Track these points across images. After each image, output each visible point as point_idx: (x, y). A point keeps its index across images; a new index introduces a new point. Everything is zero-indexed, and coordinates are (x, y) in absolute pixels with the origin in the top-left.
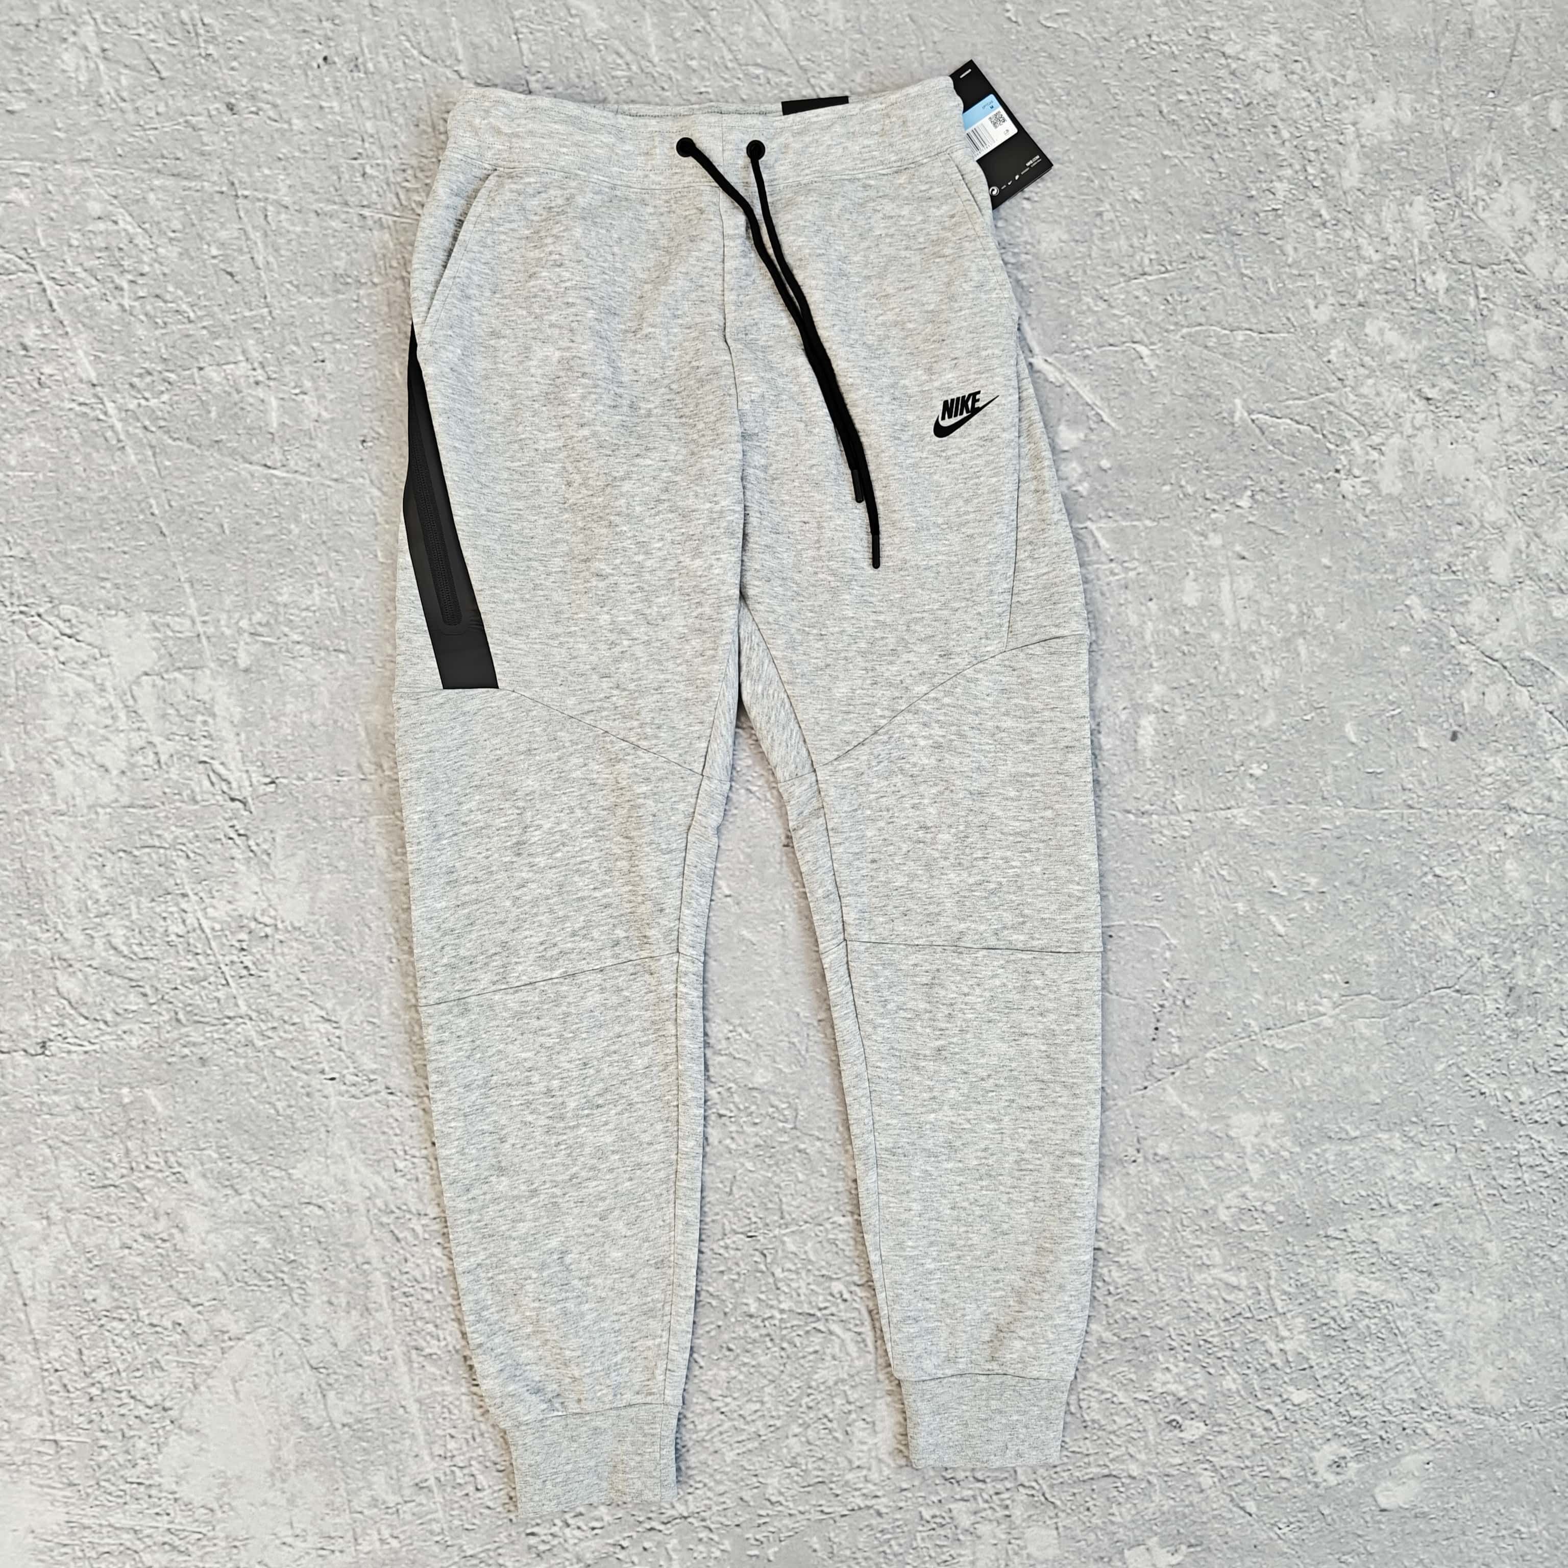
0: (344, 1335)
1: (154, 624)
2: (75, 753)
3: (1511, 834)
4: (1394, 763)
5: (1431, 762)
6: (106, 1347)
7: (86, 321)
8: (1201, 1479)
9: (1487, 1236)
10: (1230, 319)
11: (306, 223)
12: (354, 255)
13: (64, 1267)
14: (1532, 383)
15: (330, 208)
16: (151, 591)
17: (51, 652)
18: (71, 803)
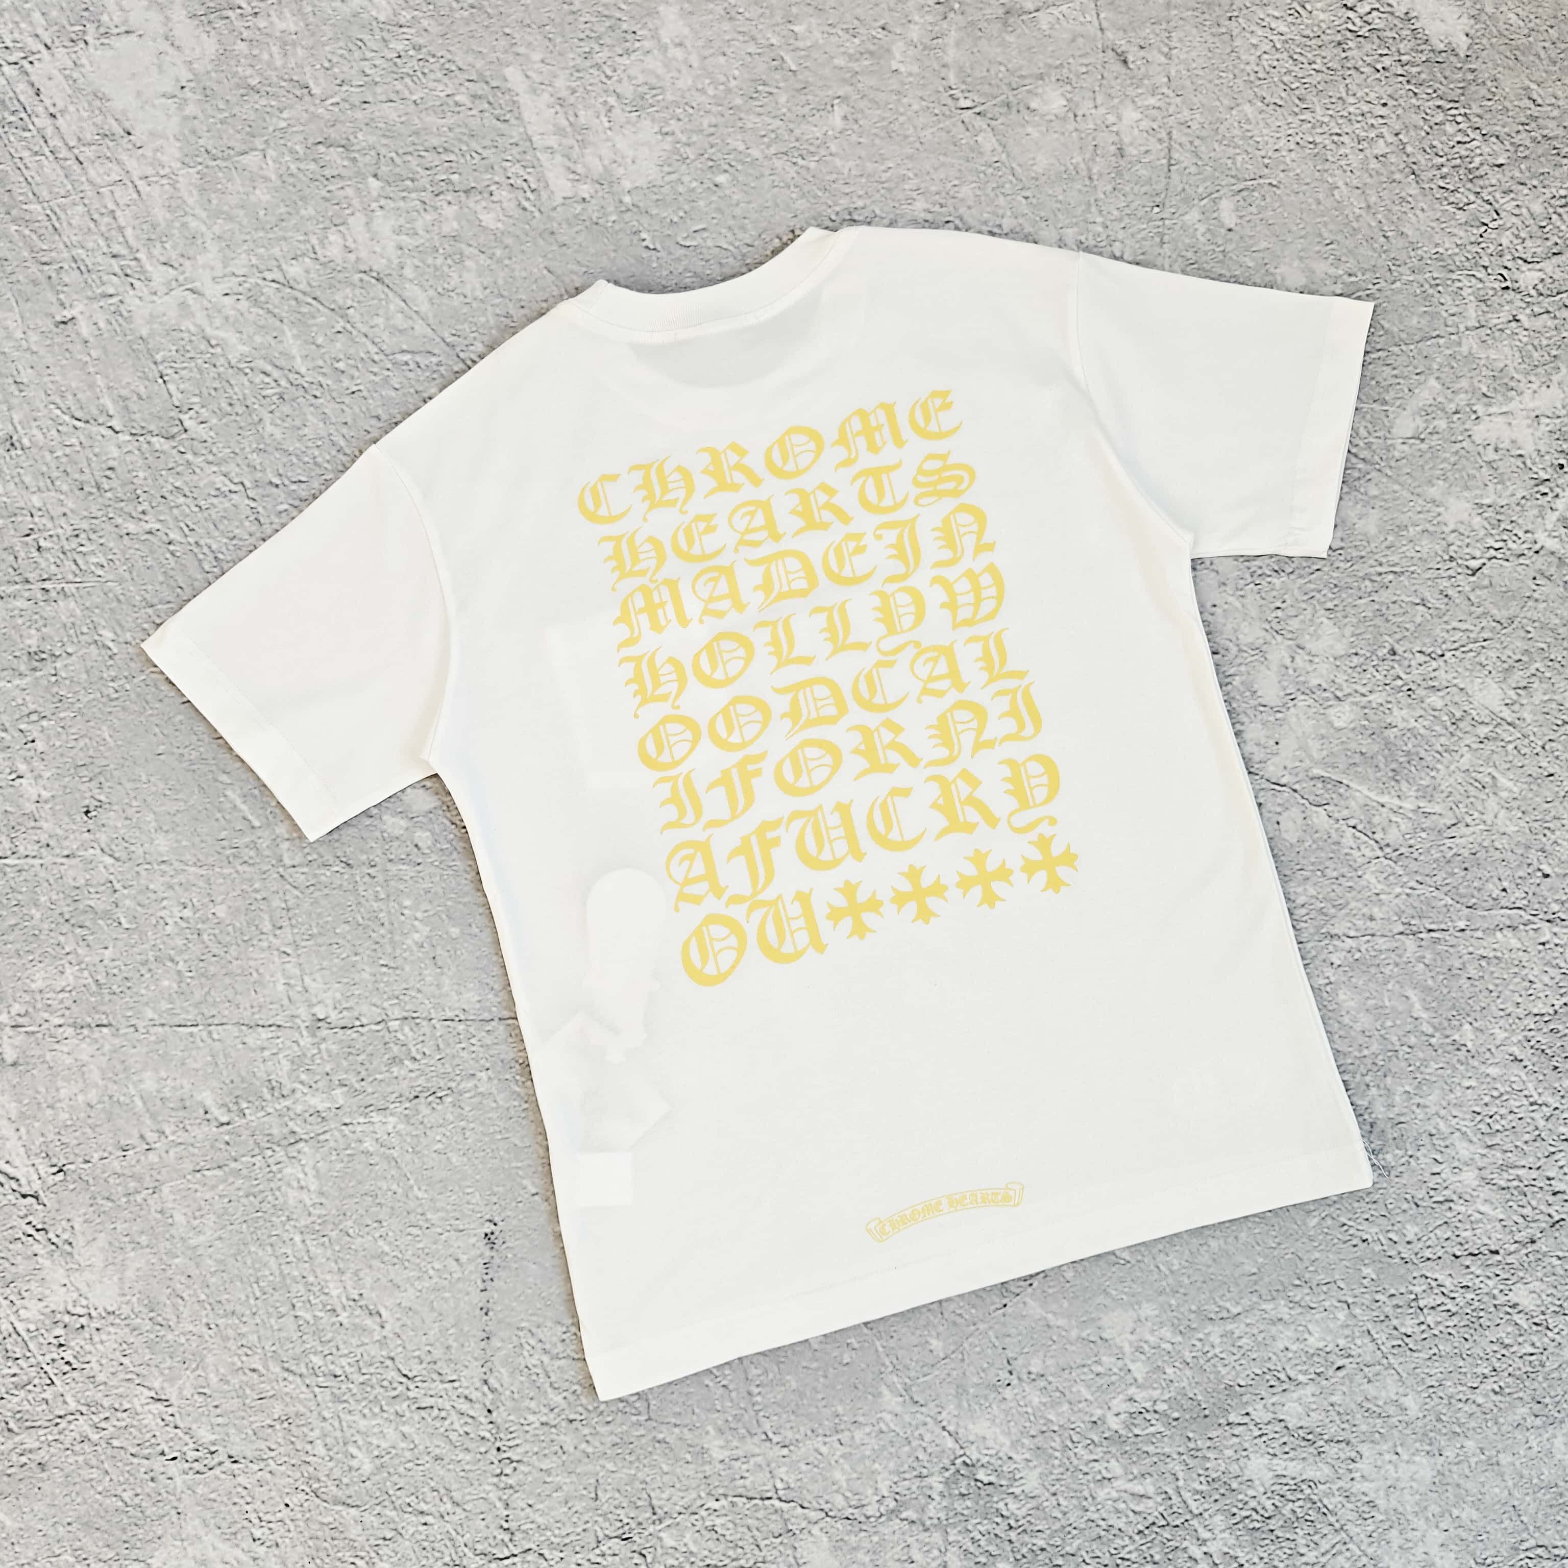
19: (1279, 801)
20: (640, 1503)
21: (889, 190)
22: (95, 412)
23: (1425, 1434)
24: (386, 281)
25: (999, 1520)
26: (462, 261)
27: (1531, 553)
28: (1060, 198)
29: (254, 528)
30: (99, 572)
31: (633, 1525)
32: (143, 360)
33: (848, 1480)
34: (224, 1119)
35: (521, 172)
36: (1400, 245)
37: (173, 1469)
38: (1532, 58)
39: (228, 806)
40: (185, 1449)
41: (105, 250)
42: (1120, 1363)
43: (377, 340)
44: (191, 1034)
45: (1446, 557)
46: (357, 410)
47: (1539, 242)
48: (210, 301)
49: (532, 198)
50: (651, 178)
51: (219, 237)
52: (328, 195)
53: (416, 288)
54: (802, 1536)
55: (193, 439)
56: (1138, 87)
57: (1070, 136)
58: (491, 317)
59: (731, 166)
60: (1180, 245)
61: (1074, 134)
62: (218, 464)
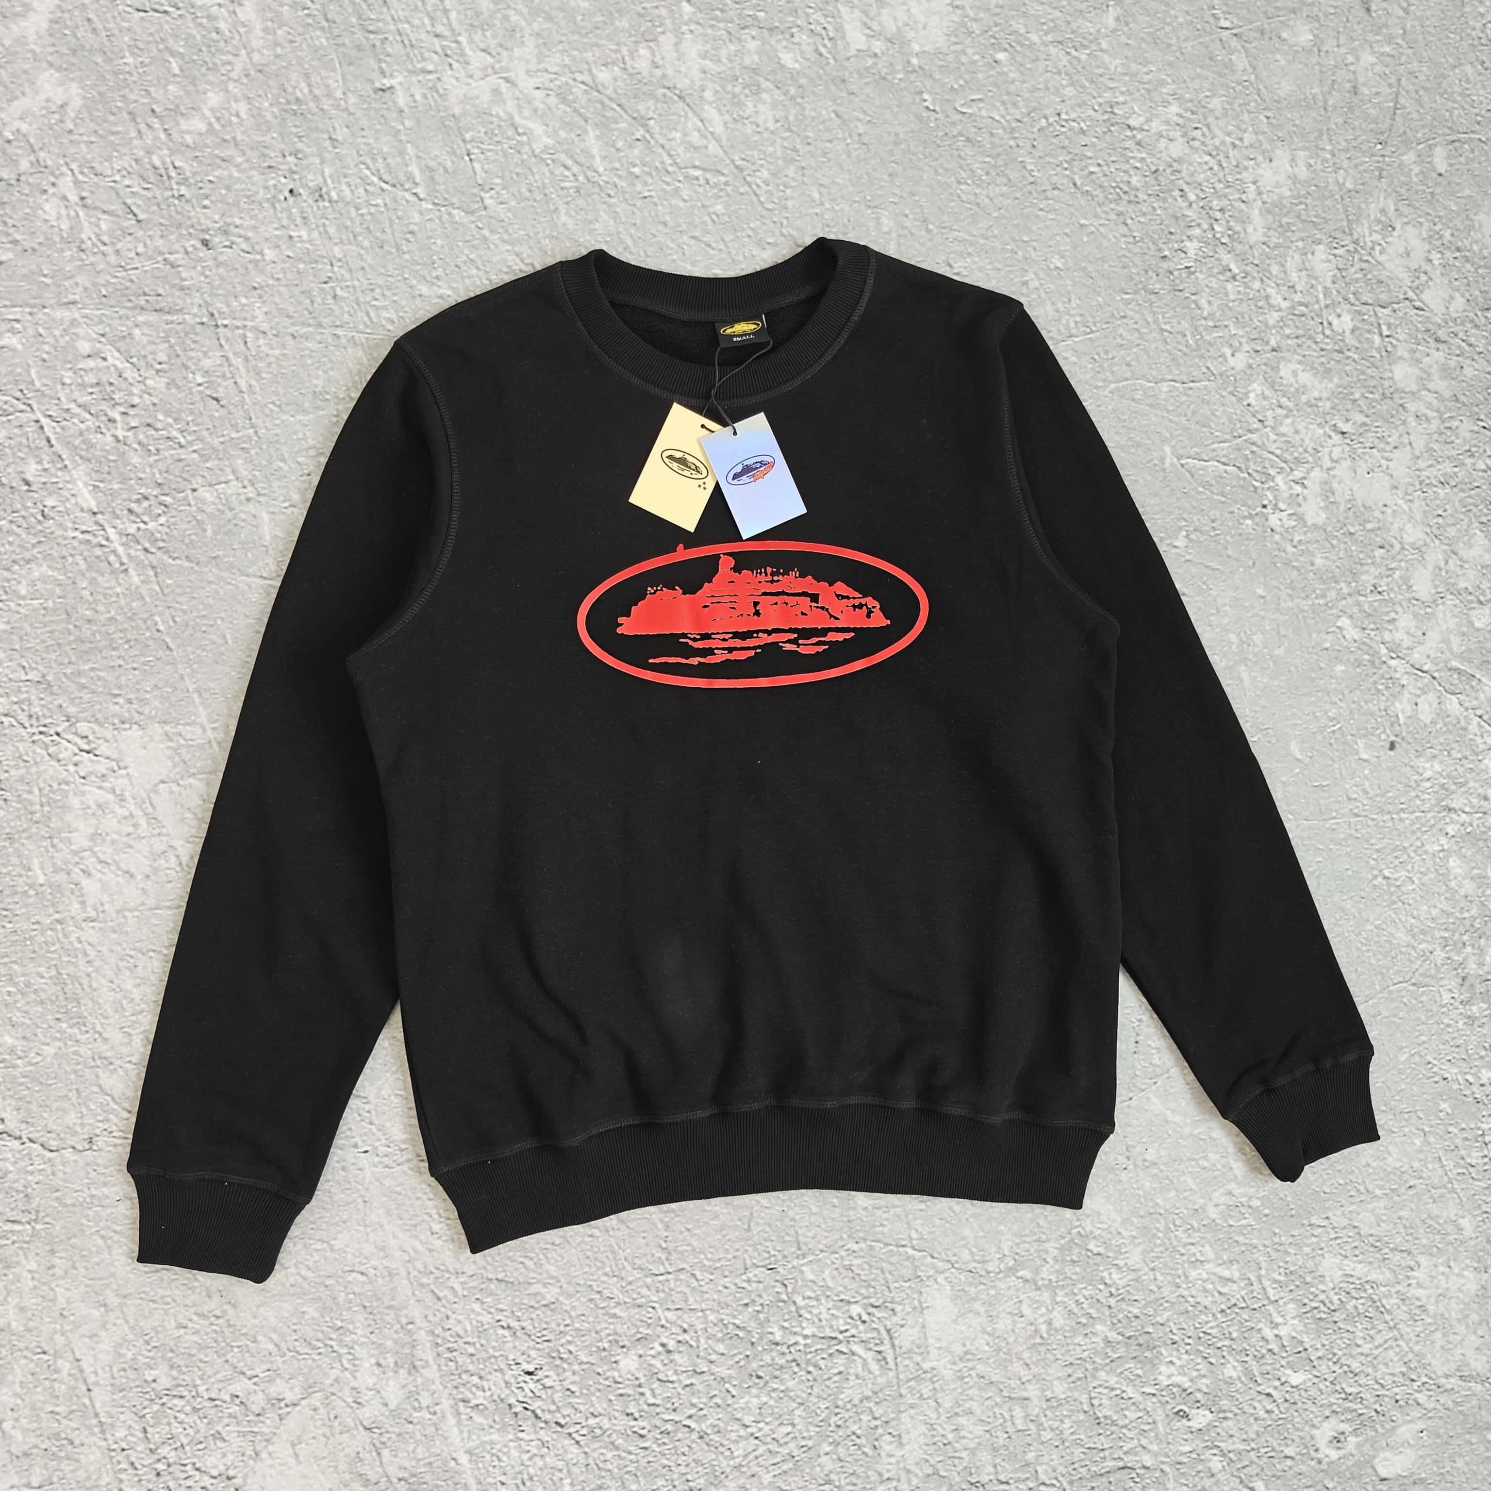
0: (393, 1393)
1: (166, 734)
2: (101, 862)
3: (1452, 833)
4: (1338, 776)
5: (1372, 771)
6: (169, 1424)
7: (84, 453)
8: (1211, 1464)
9: (1460, 1212)
10: (1154, 373)
11: (284, 346)
12: (331, 373)
13: (123, 1351)
14: (1437, 411)
15: (304, 330)
16: (162, 703)
17: (71, 768)
18: (101, 909)
19: (1419, 685)
20: (787, 1238)
21: (1148, 91)
22: (402, 178)
23: (1475, 1253)
24: (688, 100)
25: (1102, 1287)
26: (758, 93)
28: (1297, 122)
30: (391, 328)
31: (779, 1257)
32: (453, 137)
33: (976, 1237)
35: (822, 20)
40: (377, 1144)
41: (429, 28)
42: (1224, 1161)
43: (672, 153)
46: (647, 214)
48: (522, 92)
49: (829, 45)
50: (938, 45)
51: (537, 34)
52: (643, 11)
53: (714, 111)
54: (928, 1283)
55: (491, 217)
56: (1377, 34)
57: (1313, 68)
58: (778, 148)
59: (1011, 46)
60: (1396, 181)
61: (1317, 67)
62: (512, 244)
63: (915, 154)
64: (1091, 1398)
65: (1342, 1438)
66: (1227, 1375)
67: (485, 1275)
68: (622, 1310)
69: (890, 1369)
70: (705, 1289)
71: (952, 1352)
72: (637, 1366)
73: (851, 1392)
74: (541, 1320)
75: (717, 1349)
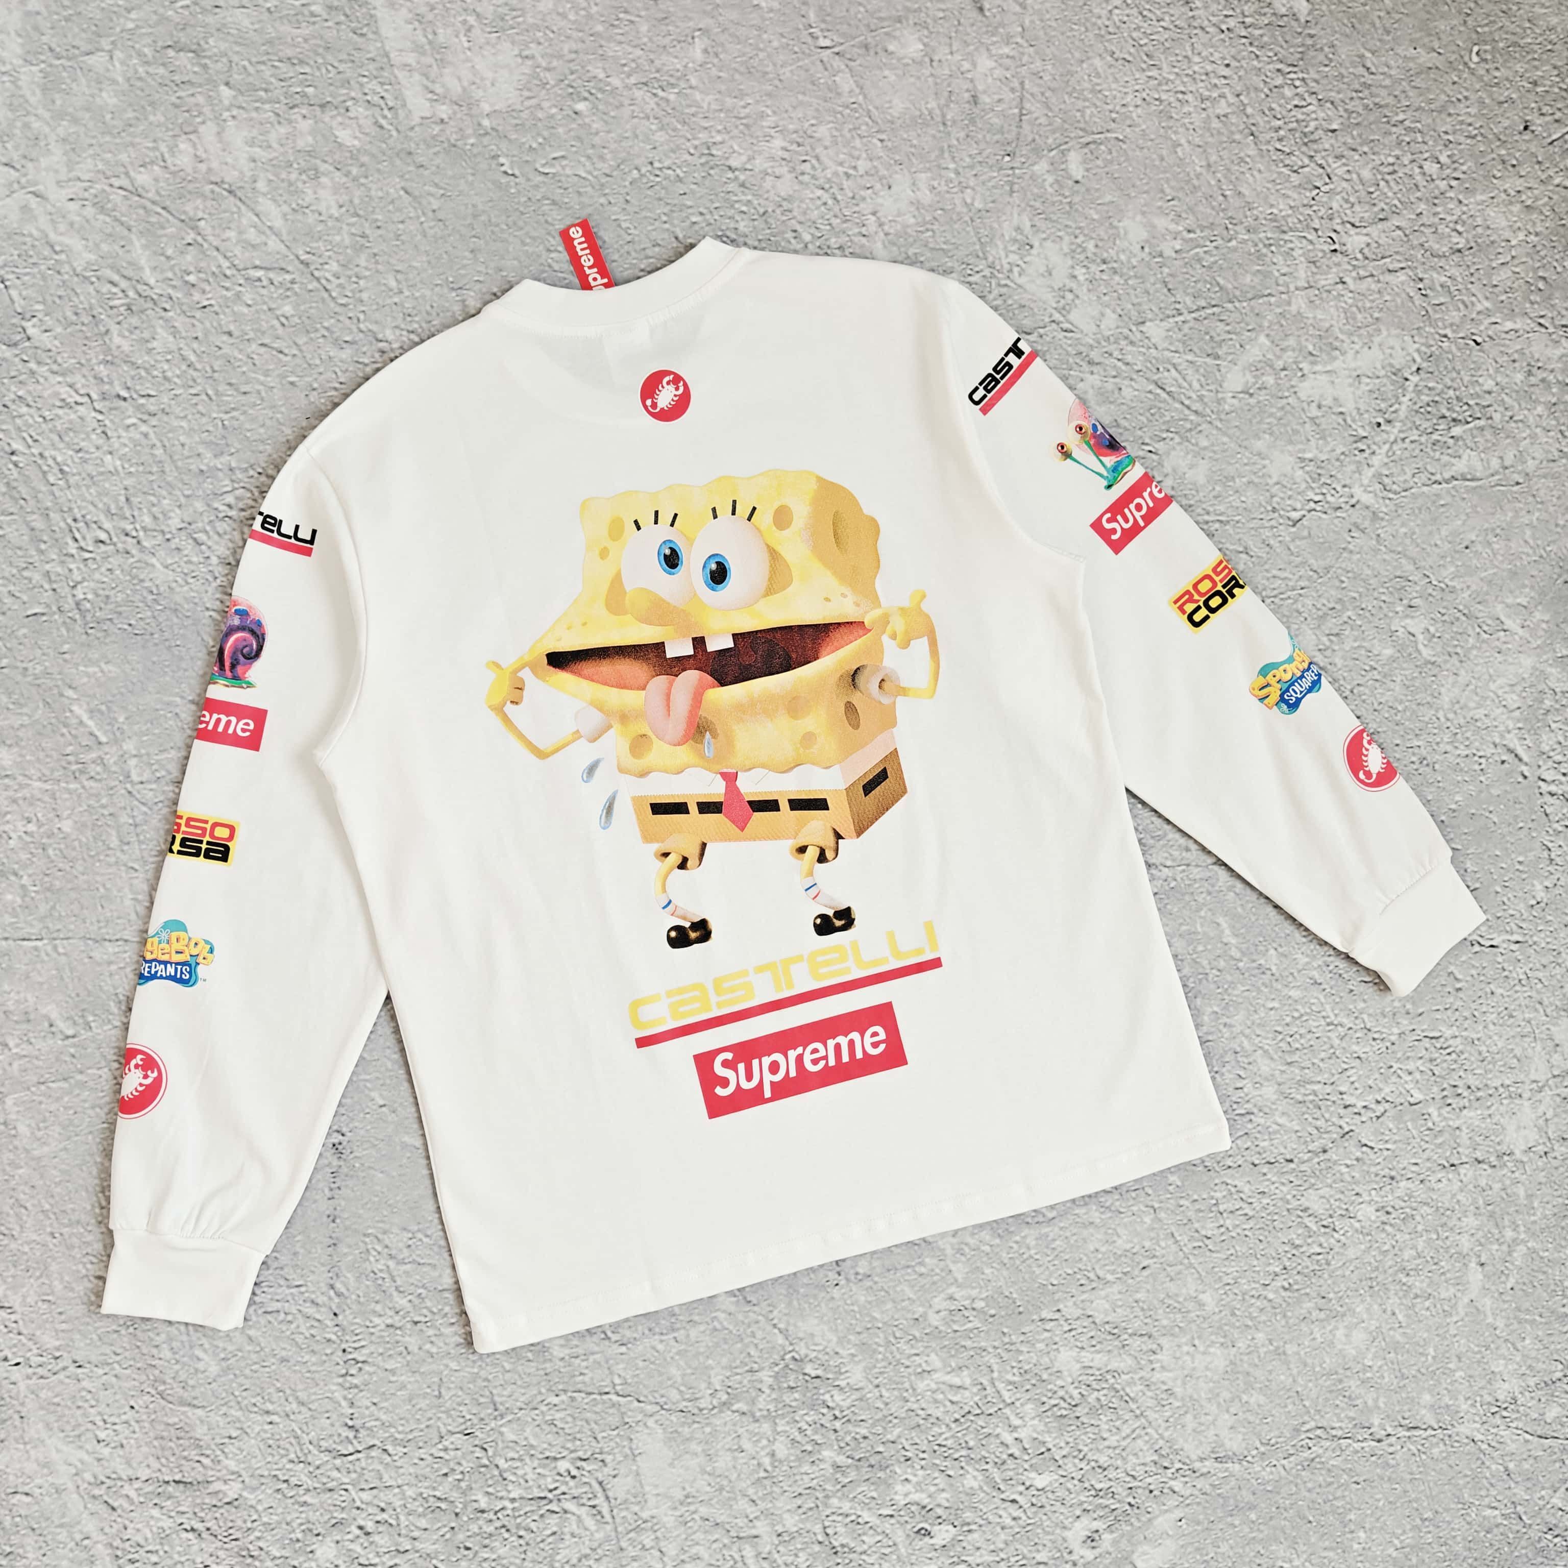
20: (482, 1400)
21: (747, 126)
23: (1220, 1328)
24: (239, 194)
25: (825, 1411)
26: (317, 178)
27: (1348, 507)
28: (915, 142)
29: (101, 442)
31: (475, 1421)
33: (683, 1375)
34: (70, 1032)
35: (379, 89)
36: (1237, 204)
37: (16, 1374)
38: (1367, 26)
39: (74, 721)
40: (29, 1355)
42: (942, 1263)
43: (229, 254)
44: (36, 949)
45: (1270, 508)
46: (208, 325)
47: (1367, 207)
48: (54, 206)
49: (389, 116)
50: (510, 102)
51: (63, 140)
52: (178, 101)
53: (269, 202)
54: (638, 1428)
55: (36, 348)
56: (993, 35)
57: (926, 81)
58: (346, 236)
59: (591, 94)
60: (1029, 193)
61: (930, 79)
62: (63, 375)
63: (497, 225)
64: (825, 1528)
65: (1096, 1536)
66: (967, 1486)
67: (161, 1479)
68: (312, 1497)
69: (607, 1523)
70: (398, 1464)
71: (672, 1497)
72: (335, 1553)
73: (568, 1552)
74: (226, 1519)
75: (419, 1524)
